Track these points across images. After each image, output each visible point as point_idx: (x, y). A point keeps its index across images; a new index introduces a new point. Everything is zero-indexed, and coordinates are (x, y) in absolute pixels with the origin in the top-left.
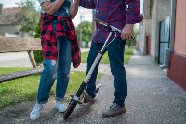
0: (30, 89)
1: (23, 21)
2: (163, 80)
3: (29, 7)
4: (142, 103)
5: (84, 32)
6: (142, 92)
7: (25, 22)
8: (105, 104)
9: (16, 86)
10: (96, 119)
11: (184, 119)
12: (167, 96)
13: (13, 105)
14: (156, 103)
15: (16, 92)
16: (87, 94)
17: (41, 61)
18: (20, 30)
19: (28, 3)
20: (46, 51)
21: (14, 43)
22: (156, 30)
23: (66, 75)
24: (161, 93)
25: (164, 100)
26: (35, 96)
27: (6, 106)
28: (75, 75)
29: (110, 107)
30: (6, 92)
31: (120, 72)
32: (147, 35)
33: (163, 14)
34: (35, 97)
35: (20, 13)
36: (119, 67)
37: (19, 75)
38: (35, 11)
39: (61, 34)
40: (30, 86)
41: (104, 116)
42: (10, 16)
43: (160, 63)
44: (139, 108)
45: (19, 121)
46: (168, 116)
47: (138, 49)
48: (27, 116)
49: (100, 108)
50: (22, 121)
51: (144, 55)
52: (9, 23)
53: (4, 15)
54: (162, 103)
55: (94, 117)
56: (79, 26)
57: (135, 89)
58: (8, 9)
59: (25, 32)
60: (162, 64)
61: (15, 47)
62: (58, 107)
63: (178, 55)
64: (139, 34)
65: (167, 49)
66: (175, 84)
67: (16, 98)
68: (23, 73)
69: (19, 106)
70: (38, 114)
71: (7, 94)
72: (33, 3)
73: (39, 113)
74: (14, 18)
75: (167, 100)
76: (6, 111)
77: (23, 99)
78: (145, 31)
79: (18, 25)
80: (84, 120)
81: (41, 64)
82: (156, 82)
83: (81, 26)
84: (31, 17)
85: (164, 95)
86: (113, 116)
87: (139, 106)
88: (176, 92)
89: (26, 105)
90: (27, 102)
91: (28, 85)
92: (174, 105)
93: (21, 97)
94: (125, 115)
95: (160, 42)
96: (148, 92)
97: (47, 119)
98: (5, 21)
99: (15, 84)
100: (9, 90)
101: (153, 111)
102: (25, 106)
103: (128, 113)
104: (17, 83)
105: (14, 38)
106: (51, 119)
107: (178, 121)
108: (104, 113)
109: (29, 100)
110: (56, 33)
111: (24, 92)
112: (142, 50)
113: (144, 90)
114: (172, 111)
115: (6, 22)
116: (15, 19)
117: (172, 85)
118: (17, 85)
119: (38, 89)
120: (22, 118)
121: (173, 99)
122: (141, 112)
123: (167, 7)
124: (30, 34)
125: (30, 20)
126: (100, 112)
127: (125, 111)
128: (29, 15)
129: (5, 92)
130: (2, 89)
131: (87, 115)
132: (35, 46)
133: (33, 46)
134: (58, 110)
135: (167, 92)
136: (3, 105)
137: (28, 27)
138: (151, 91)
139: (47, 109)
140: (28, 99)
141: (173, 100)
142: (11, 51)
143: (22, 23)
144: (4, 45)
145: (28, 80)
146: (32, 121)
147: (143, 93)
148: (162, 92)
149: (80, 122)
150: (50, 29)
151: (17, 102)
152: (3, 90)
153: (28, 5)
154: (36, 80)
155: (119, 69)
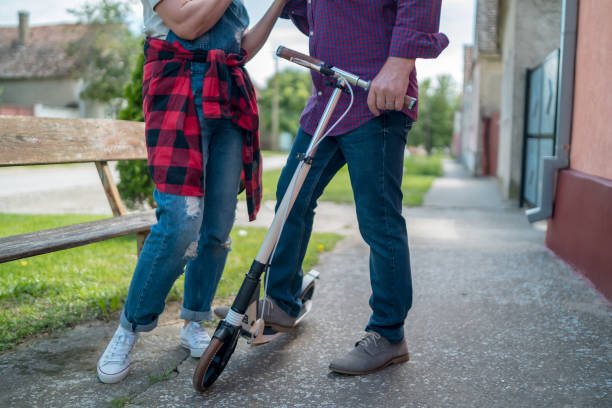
0: (103, 283)
1: (90, 67)
2: (533, 257)
3: (109, 23)
4: (461, 333)
5: (285, 104)
6: (464, 295)
7: (97, 71)
8: (343, 334)
9: (60, 274)
10: (310, 383)
11: (595, 384)
12: (544, 311)
13: (46, 334)
14: (507, 330)
15: (58, 293)
16: (272, 303)
17: (142, 195)
18: (82, 95)
19: (107, 9)
20: (168, 165)
21: (52, 138)
22: (515, 97)
23: (219, 241)
24: (525, 300)
25: (531, 324)
26: (120, 305)
27: (24, 336)
28: (252, 241)
29: (357, 344)
30: (26, 292)
31: (388, 233)
32: (488, 114)
33: (538, 44)
34: (118, 309)
35: (81, 41)
36: (383, 214)
37: (64, 239)
38: (129, 34)
39: (217, 111)
40: (103, 273)
41: (338, 372)
42: (51, 51)
43: (525, 204)
44: (450, 349)
45: (61, 384)
46: (544, 376)
47: (458, 158)
48: (90, 370)
49: (325, 346)
50: (73, 384)
51: (476, 176)
52: (48, 73)
53: (30, 47)
54: (527, 333)
55: (304, 376)
56: (271, 83)
57: (443, 285)
58: (45, 29)
59: (97, 102)
60: (532, 206)
61: (56, 148)
62: (191, 342)
63: (582, 176)
64: (460, 109)
65: (550, 157)
66: (571, 272)
67: (58, 311)
68: (79, 231)
69: (67, 337)
70: (124, 362)
71: (31, 298)
72: (121, 8)
73: (127, 361)
74: (61, 56)
75: (545, 321)
76: (23, 355)
77: (79, 315)
78: (481, 101)
79: (76, 79)
80: (271, 385)
81: (141, 202)
82: (511, 263)
83: (278, 83)
84: (117, 56)
85: (533, 305)
86: (365, 372)
87: (451, 342)
88: (574, 297)
89: (89, 334)
90: (93, 324)
91: (98, 269)
92: (565, 339)
93: (73, 308)
94: (403, 370)
95: (526, 136)
96: (482, 294)
97: (153, 381)
98: (35, 68)
99: (56, 267)
100: (38, 286)
101: (493, 358)
102: (85, 338)
103: (414, 362)
104: (65, 264)
105: (52, 119)
106: (166, 379)
107: (573, 391)
108: (337, 363)
109: (99, 318)
110: (201, 106)
111: (84, 292)
112: (471, 160)
113: (469, 289)
114: (558, 358)
115: (37, 71)
116: (66, 59)
117: (562, 273)
118: (65, 269)
119: (129, 284)
120: (74, 378)
121: (564, 321)
122: (456, 360)
123: (551, 22)
124: (114, 109)
125: (112, 65)
126: (324, 360)
127: (404, 358)
128: (110, 47)
129: (24, 293)
130: (16, 282)
131: (282, 367)
132: (119, 147)
133: (112, 147)
134: (188, 351)
135: (543, 297)
136: (15, 334)
137: (105, 85)
138: (492, 292)
139: (156, 348)
140: (96, 315)
141: (561, 323)
142: (42, 162)
143: (90, 75)
144: (19, 141)
145: (99, 254)
146: (103, 387)
147: (467, 300)
148: (528, 297)
149: (258, 391)
150: (182, 90)
151: (61, 324)
152: (19, 285)
153: (107, 16)
154: (126, 256)
155: (384, 222)
